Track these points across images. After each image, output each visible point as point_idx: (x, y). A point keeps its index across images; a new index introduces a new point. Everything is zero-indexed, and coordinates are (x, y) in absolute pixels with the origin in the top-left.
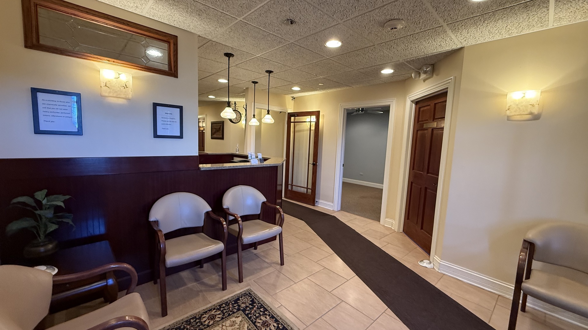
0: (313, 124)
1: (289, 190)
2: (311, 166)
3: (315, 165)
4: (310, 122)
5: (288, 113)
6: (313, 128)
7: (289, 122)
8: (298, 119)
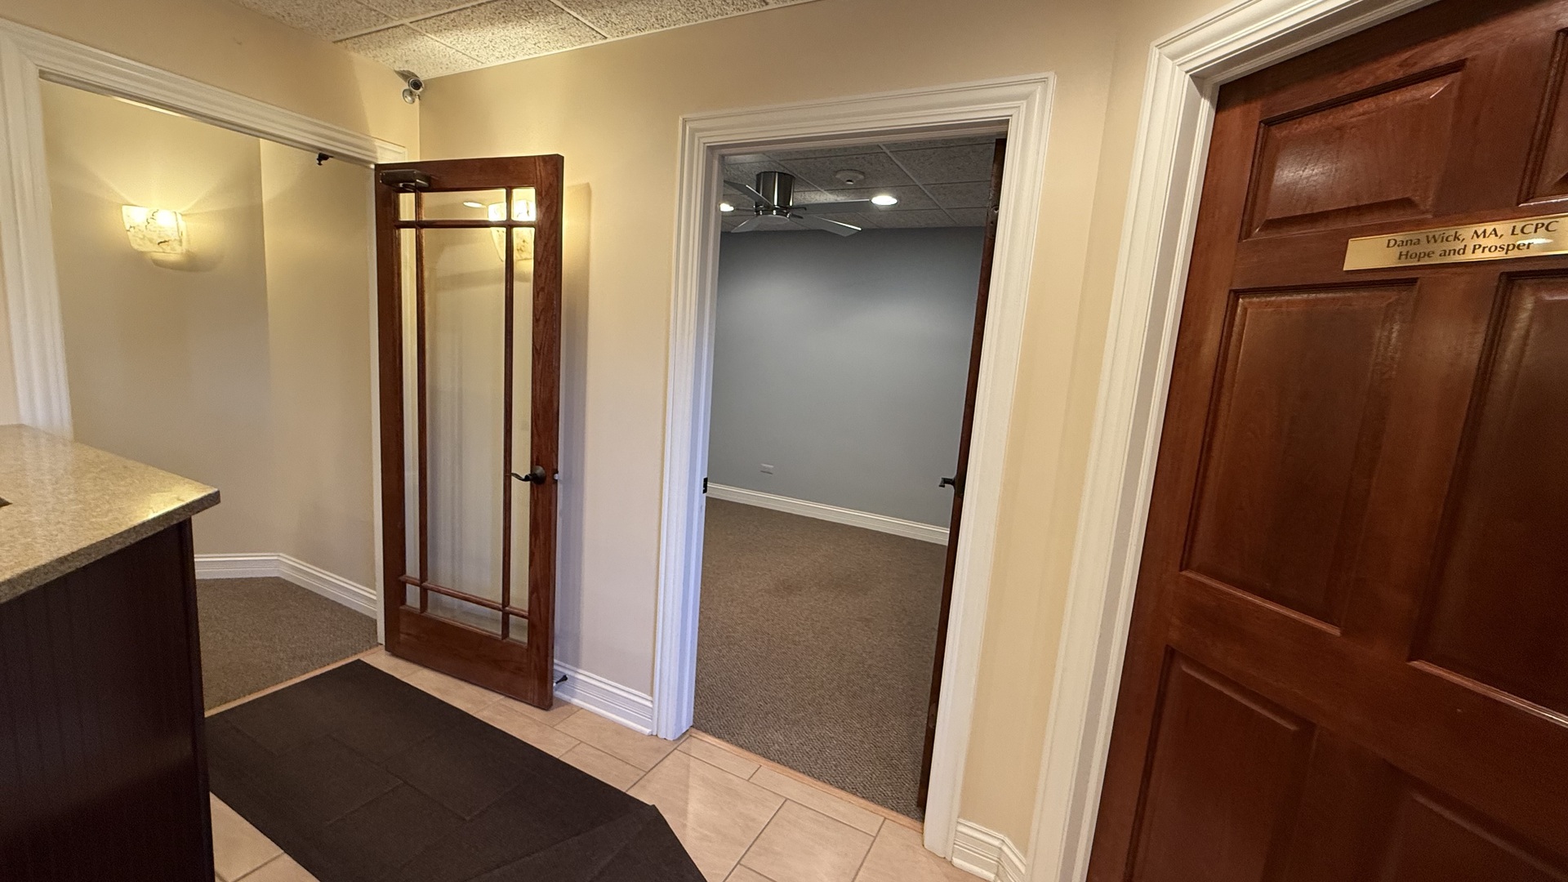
0: (525, 238)
1: (410, 613)
2: (521, 492)
3: (543, 481)
4: (509, 225)
5: (377, 166)
6: (525, 264)
7: (388, 225)
8: (436, 203)
